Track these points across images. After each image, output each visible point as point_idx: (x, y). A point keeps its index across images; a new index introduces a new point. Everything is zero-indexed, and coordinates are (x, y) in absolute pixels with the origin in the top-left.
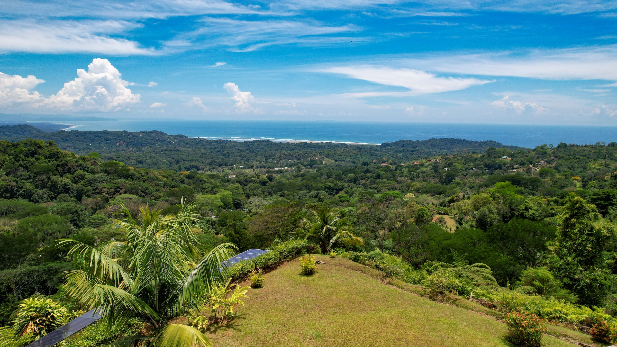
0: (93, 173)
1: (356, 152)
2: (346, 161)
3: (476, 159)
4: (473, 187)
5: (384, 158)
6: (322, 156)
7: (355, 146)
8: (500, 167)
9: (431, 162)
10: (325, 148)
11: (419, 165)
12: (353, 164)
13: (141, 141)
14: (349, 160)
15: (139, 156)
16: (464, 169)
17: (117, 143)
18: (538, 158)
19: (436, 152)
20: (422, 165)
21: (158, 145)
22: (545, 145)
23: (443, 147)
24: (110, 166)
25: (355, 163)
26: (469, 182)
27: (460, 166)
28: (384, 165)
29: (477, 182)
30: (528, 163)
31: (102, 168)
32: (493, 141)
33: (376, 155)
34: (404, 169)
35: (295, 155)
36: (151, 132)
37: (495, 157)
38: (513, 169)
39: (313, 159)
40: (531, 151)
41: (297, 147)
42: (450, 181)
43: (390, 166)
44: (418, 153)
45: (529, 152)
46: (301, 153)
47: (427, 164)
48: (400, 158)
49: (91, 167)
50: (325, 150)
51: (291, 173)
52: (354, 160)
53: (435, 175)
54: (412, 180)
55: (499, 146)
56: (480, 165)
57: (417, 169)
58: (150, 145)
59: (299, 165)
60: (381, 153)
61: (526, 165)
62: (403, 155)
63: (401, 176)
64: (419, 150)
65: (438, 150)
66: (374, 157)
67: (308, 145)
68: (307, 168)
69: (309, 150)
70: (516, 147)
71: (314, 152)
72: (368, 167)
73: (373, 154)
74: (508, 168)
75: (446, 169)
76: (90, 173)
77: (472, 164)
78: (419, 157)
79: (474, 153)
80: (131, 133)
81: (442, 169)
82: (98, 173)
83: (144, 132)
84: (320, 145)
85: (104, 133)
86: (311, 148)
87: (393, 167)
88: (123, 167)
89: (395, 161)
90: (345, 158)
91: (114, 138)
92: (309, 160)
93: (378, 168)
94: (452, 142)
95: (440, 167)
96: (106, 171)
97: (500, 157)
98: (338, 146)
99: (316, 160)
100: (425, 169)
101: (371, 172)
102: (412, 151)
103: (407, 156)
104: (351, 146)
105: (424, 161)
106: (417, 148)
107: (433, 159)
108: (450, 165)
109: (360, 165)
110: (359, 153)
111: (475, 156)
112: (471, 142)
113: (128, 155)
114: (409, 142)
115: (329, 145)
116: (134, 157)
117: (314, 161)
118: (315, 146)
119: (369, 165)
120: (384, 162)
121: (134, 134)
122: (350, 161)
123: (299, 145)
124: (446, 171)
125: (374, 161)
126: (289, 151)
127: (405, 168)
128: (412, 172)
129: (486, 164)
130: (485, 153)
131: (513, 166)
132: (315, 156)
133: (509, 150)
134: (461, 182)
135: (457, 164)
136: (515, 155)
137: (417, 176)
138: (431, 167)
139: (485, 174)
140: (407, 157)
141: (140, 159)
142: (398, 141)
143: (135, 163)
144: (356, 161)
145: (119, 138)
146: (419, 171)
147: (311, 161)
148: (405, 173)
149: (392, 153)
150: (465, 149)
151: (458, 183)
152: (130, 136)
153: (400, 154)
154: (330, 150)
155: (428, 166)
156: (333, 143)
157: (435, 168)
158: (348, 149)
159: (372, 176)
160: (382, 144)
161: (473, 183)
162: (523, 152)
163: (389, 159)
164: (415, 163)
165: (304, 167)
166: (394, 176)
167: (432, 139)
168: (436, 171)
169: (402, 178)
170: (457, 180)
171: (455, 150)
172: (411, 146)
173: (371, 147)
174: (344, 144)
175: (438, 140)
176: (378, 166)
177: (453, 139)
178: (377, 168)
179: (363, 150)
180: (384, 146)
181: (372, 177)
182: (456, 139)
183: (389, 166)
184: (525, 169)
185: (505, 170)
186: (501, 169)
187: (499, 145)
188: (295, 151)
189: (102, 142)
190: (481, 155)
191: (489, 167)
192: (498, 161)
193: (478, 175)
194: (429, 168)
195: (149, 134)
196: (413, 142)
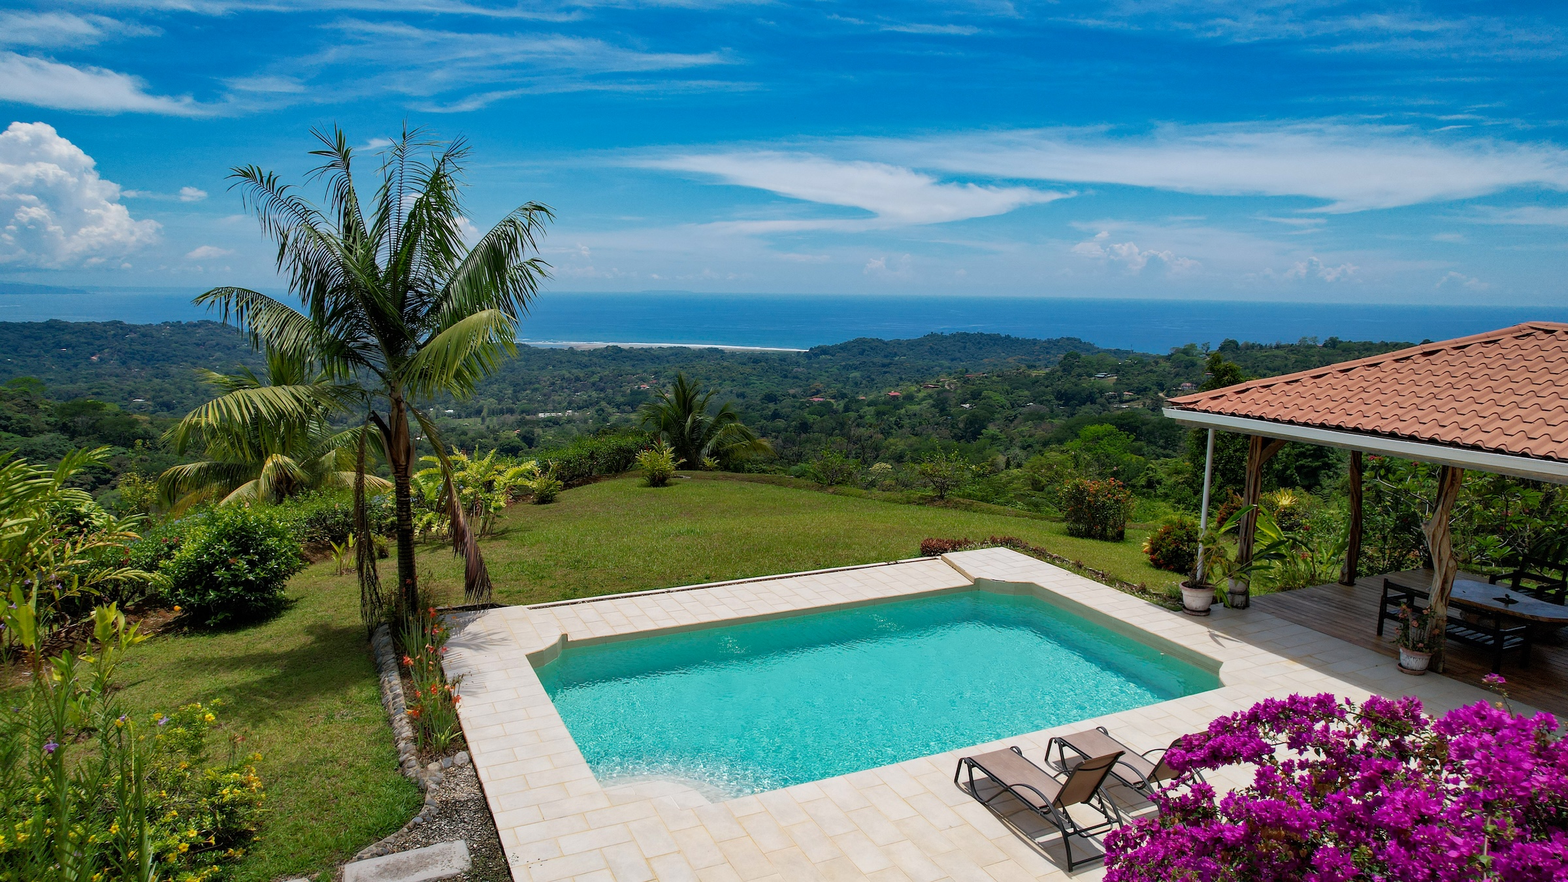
0: (24, 432)
1: (748, 370)
2: (722, 392)
3: (1036, 382)
4: (1030, 446)
5: (818, 384)
6: (662, 381)
7: (743, 354)
8: (1091, 399)
9: (929, 391)
10: (668, 362)
11: (901, 399)
12: (740, 401)
13: (165, 349)
14: (729, 389)
15: (161, 390)
16: (1008, 405)
17: (93, 354)
18: (1177, 375)
19: (941, 366)
20: (910, 398)
21: (215, 360)
22: (1193, 346)
23: (958, 355)
24: (77, 414)
25: (744, 397)
26: (1021, 434)
27: (999, 398)
28: (816, 400)
29: (1040, 433)
30: (1155, 388)
31: (52, 420)
32: (1075, 340)
33: (796, 377)
34: (867, 408)
35: (592, 380)
36: (195, 325)
37: (1080, 375)
38: (1122, 402)
39: (639, 388)
40: (1161, 361)
41: (595, 360)
42: (975, 435)
43: (832, 401)
44: (898, 371)
45: (1157, 363)
46: (605, 373)
47: (921, 395)
48: (856, 384)
49: (19, 416)
50: (667, 365)
51: (581, 425)
52: (743, 390)
53: (941, 420)
54: (887, 433)
55: (1088, 350)
56: (1045, 393)
57: (897, 407)
58: (192, 360)
59: (603, 404)
60: (810, 371)
61: (1151, 393)
62: (862, 376)
63: (858, 425)
64: (902, 363)
65: (946, 363)
66: (791, 381)
67: (623, 353)
68: (623, 412)
69: (627, 367)
70: (1127, 352)
71: (640, 371)
72: (778, 407)
73: (789, 375)
74: (1109, 400)
75: (967, 406)
76: (15, 432)
77: (1026, 393)
78: (901, 379)
79: (1031, 367)
80: (136, 327)
81: (957, 405)
82: (41, 432)
83: (172, 325)
84: (656, 353)
85: (52, 327)
86: (632, 363)
87: (839, 405)
88: (117, 415)
89: (844, 391)
90: (720, 385)
91: (83, 340)
92: (629, 391)
93: (802, 407)
94: (979, 343)
95: (953, 402)
96: (64, 428)
97: (1090, 376)
98: (700, 354)
99: (646, 392)
100: (916, 408)
101: (786, 417)
102: (884, 366)
103: (873, 377)
104: (733, 354)
105: (914, 388)
106: (898, 358)
107: (933, 381)
108: (975, 396)
109: (757, 401)
110: (755, 372)
111: (1034, 373)
112: (1023, 343)
113: (127, 388)
114: (877, 344)
115: (678, 353)
116: (146, 391)
117: (642, 392)
118: (641, 357)
119: (780, 401)
120: (817, 392)
121: (142, 329)
122: (731, 392)
123: (601, 354)
124: (965, 411)
125: (792, 391)
126: (574, 371)
127: (869, 405)
128: (884, 414)
129: (1059, 392)
130: (1058, 367)
131: (1121, 395)
132: (643, 380)
133: (1112, 359)
134: (1002, 436)
135: (990, 393)
136: (1127, 369)
137: (897, 424)
138: (931, 401)
139: (1057, 416)
140: (873, 380)
141: (166, 398)
142: (849, 342)
143: (151, 409)
144: (747, 391)
145: (98, 342)
146: (903, 411)
147: (633, 393)
148: (869, 419)
149: (835, 370)
150: (1010, 360)
151: (994, 438)
152: (133, 335)
153: (856, 374)
154: (681, 364)
155: (923, 399)
156: (689, 348)
157: (941, 405)
158: (725, 364)
159: (789, 426)
160: (811, 349)
161: (1030, 436)
162: (1143, 363)
163: (828, 386)
164: (893, 393)
165: (615, 410)
166: (842, 425)
167: (933, 335)
168: (943, 411)
169: (862, 430)
170: (992, 429)
171: (986, 360)
172: (883, 353)
173: (783, 358)
174: (716, 349)
175: (946, 337)
176: (802, 403)
177: (982, 334)
178: (799, 408)
179: (763, 364)
180: (816, 355)
181: (789, 430)
182: (989, 335)
183: (829, 403)
184: (1148, 402)
185: (1102, 405)
186: (1093, 402)
187: (1089, 348)
188: (590, 369)
189: (47, 352)
190: (1047, 371)
191: (1065, 398)
192: (1085, 383)
193: (1041, 418)
194: (925, 404)
195: (190, 329)
196: (886, 344)
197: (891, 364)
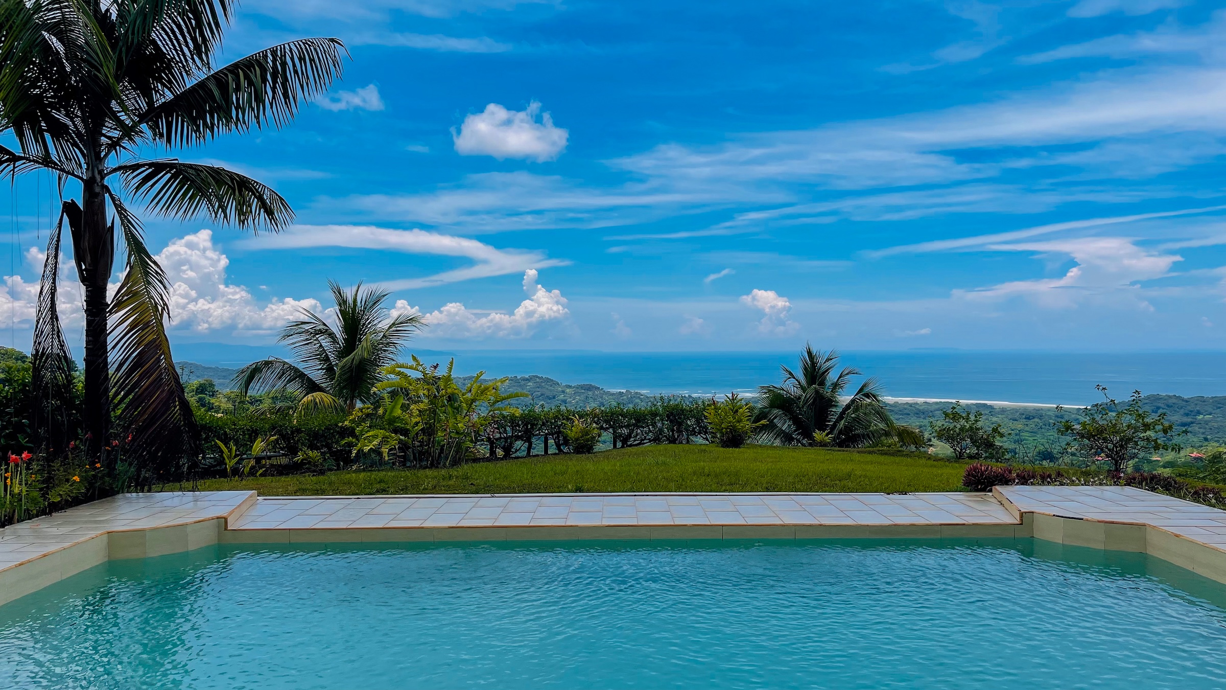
7: (1015, 410)
36: (527, 380)
44: (1202, 430)
64: (1207, 422)
83: (510, 379)
102: (1184, 425)
106: (1201, 416)
110: (1027, 429)
114: (1174, 401)
164: (1195, 455)
172: (1182, 411)
173: (1061, 415)
174: (985, 405)
179: (1036, 420)
195: (523, 382)
196: (1187, 401)
197: (1192, 423)
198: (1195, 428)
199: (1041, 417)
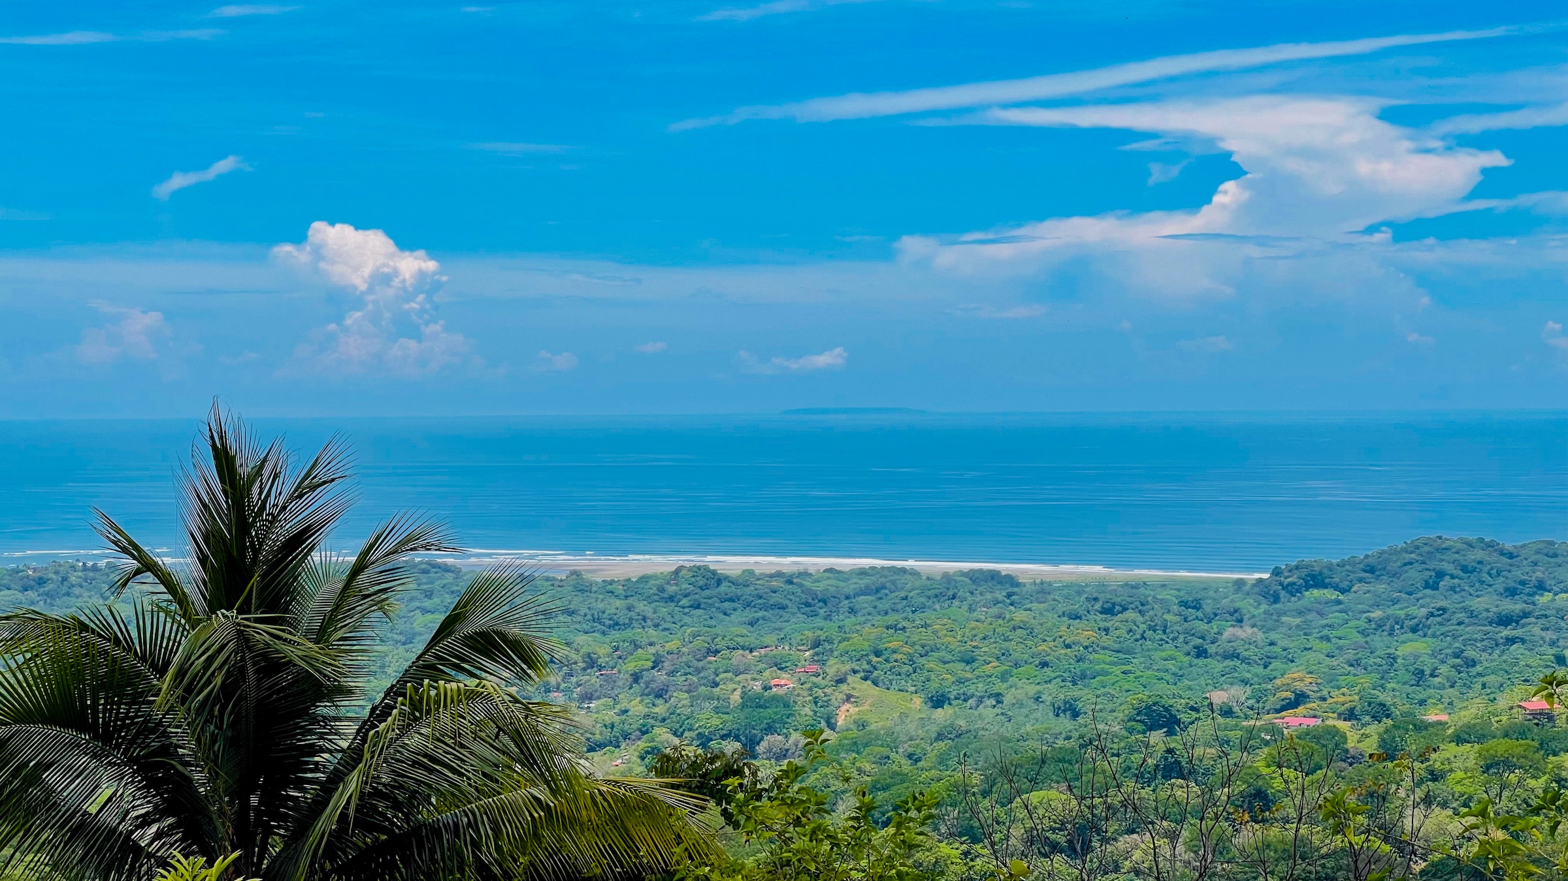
1: (1084, 633)
2: (1008, 699)
5: (1297, 677)
6: (834, 667)
7: (1076, 589)
10: (852, 611)
12: (1065, 723)
14: (1032, 690)
25: (1075, 714)
28: (1294, 722)
33: (1235, 656)
34: (1452, 749)
35: (632, 665)
39: (767, 688)
41: (642, 607)
43: (1343, 726)
44: (1550, 635)
46: (671, 646)
48: (1418, 674)
50: (849, 622)
52: (1069, 694)
60: (1273, 636)
62: (1436, 652)
66: (1217, 666)
67: (723, 588)
69: (734, 626)
71: (770, 639)
72: (1175, 743)
73: (1212, 649)
84: (819, 587)
86: (749, 614)
87: (1364, 739)
89: (1383, 697)
90: (1004, 677)
92: (736, 698)
93: (1250, 744)
99: (786, 700)
101: (1202, 775)
102: (1505, 621)
103: (1470, 653)
104: (1043, 590)
106: (1547, 597)
109: (1112, 726)
110: (1106, 641)
114: (1479, 554)
117: (775, 699)
118: (776, 598)
119: (1185, 726)
120: (1297, 700)
122: (1037, 698)
123: (661, 589)
125: (1219, 697)
126: (581, 639)
127: (1459, 740)
128: (1510, 766)
132: (779, 665)
140: (1473, 663)
142: (1393, 552)
144: (1084, 695)
147: (751, 702)
149: (1350, 634)
153: (1413, 648)
154: (891, 619)
156: (914, 573)
158: (1020, 616)
160: (1277, 573)
163: (1332, 680)
164: (1535, 705)
169: (1439, 815)
172: (1500, 584)
173: (1192, 600)
176: (1252, 734)
178: (1242, 747)
179: (1130, 615)
180: (1293, 590)
183: (1334, 732)
188: (628, 633)
196: (1511, 556)
197: (1526, 615)
198: (1534, 629)
199: (1142, 606)
